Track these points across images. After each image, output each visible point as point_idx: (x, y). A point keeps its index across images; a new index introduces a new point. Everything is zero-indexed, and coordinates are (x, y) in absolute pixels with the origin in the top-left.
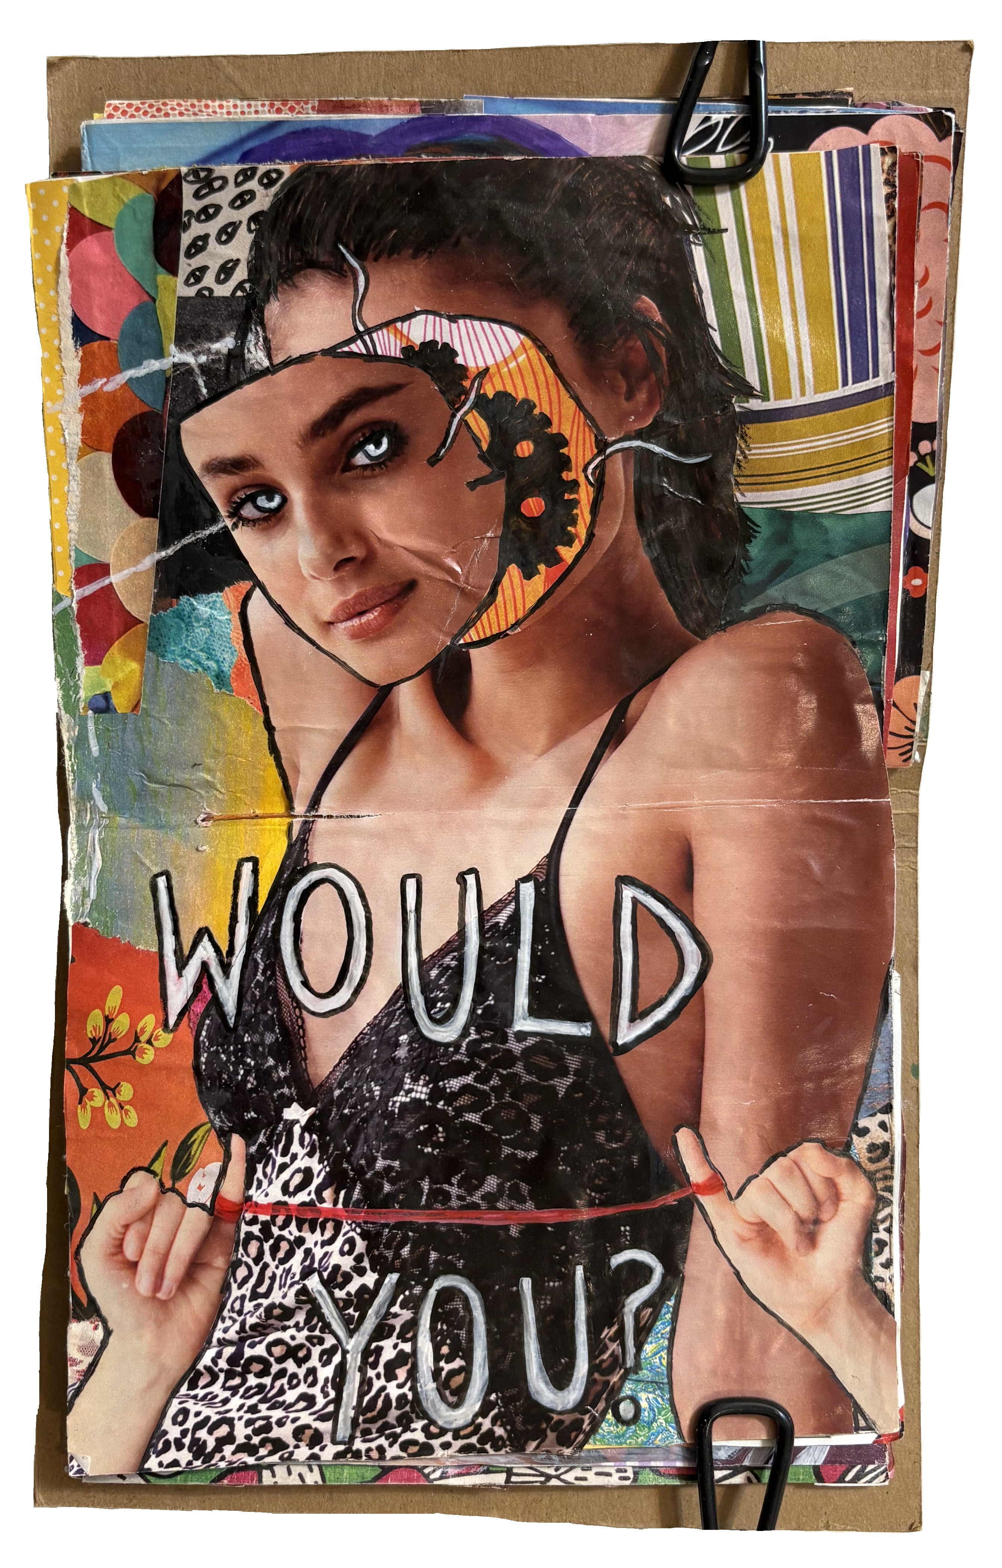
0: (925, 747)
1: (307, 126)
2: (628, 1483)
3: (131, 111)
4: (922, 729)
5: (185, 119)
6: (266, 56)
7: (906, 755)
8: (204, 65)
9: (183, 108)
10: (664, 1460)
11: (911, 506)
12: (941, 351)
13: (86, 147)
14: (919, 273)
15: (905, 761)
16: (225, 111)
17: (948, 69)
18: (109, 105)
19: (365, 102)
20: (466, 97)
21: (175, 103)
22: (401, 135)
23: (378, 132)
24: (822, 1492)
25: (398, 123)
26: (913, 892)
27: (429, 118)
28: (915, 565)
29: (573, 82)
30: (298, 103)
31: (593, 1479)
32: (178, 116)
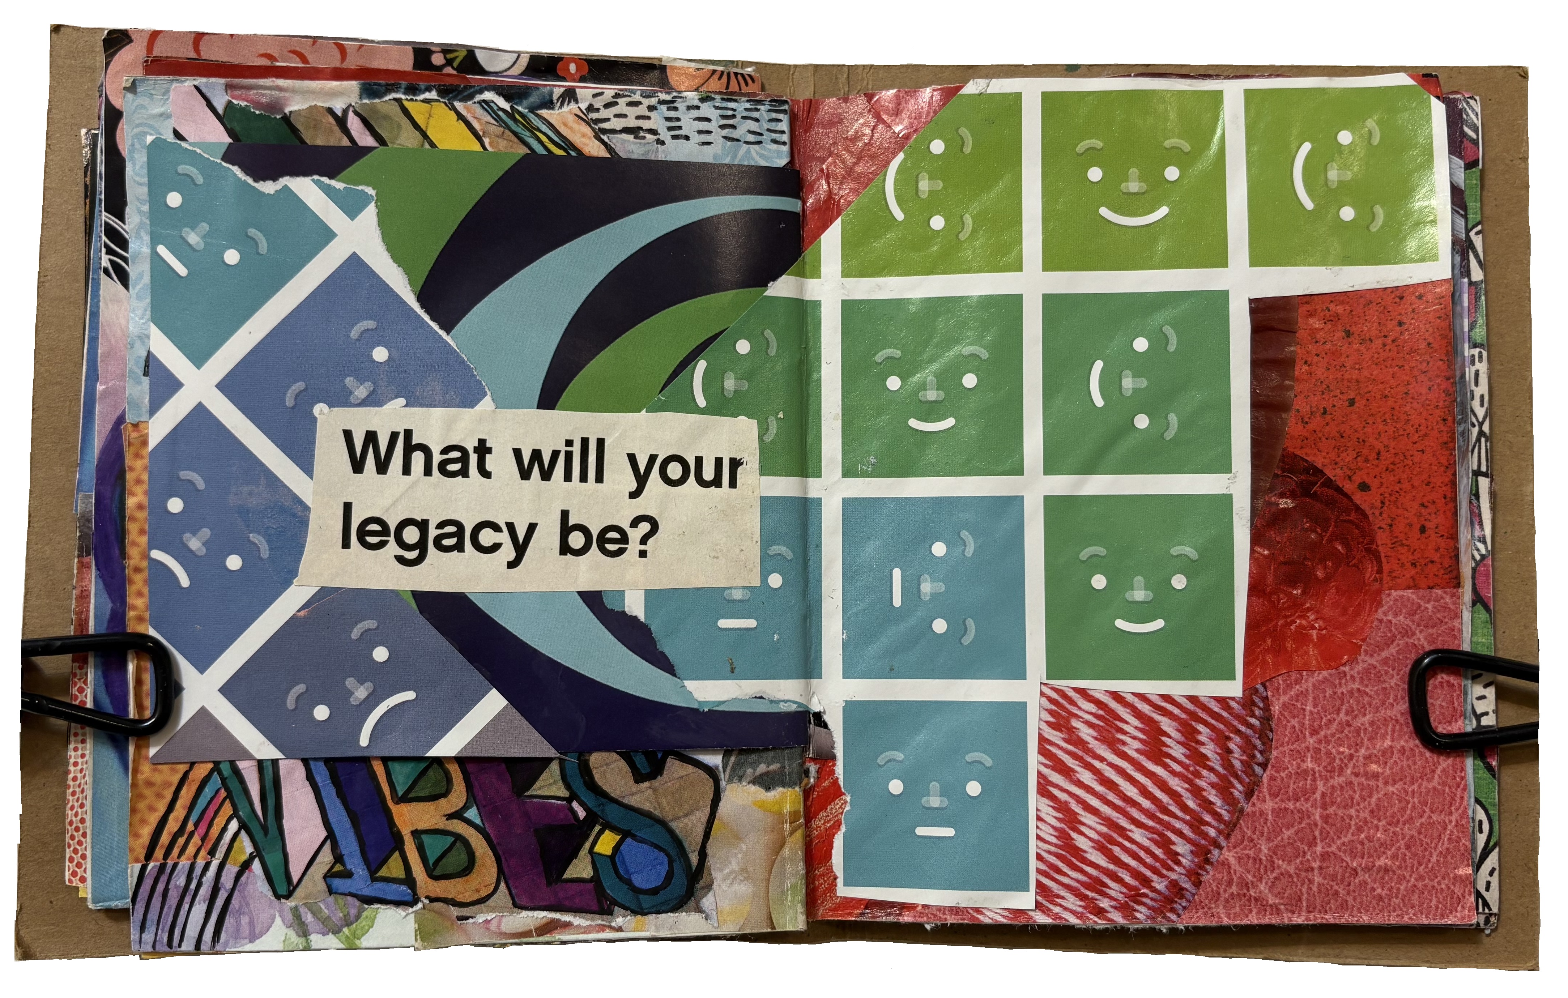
0: (739, 62)
2: (1485, 354)
3: (77, 858)
4: (720, 65)
5: (88, 802)
7: (747, 77)
8: (30, 791)
10: (1462, 317)
11: (496, 74)
12: (342, 42)
13: (112, 905)
14: (265, 62)
15: (753, 81)
16: (80, 760)
17: (76, 48)
18: (70, 881)
19: (76, 614)
20: (76, 510)
22: (112, 577)
23: (108, 600)
24: (1490, 165)
25: (100, 580)
27: (95, 549)
29: (67, 404)
31: (1482, 389)
32: (84, 809)
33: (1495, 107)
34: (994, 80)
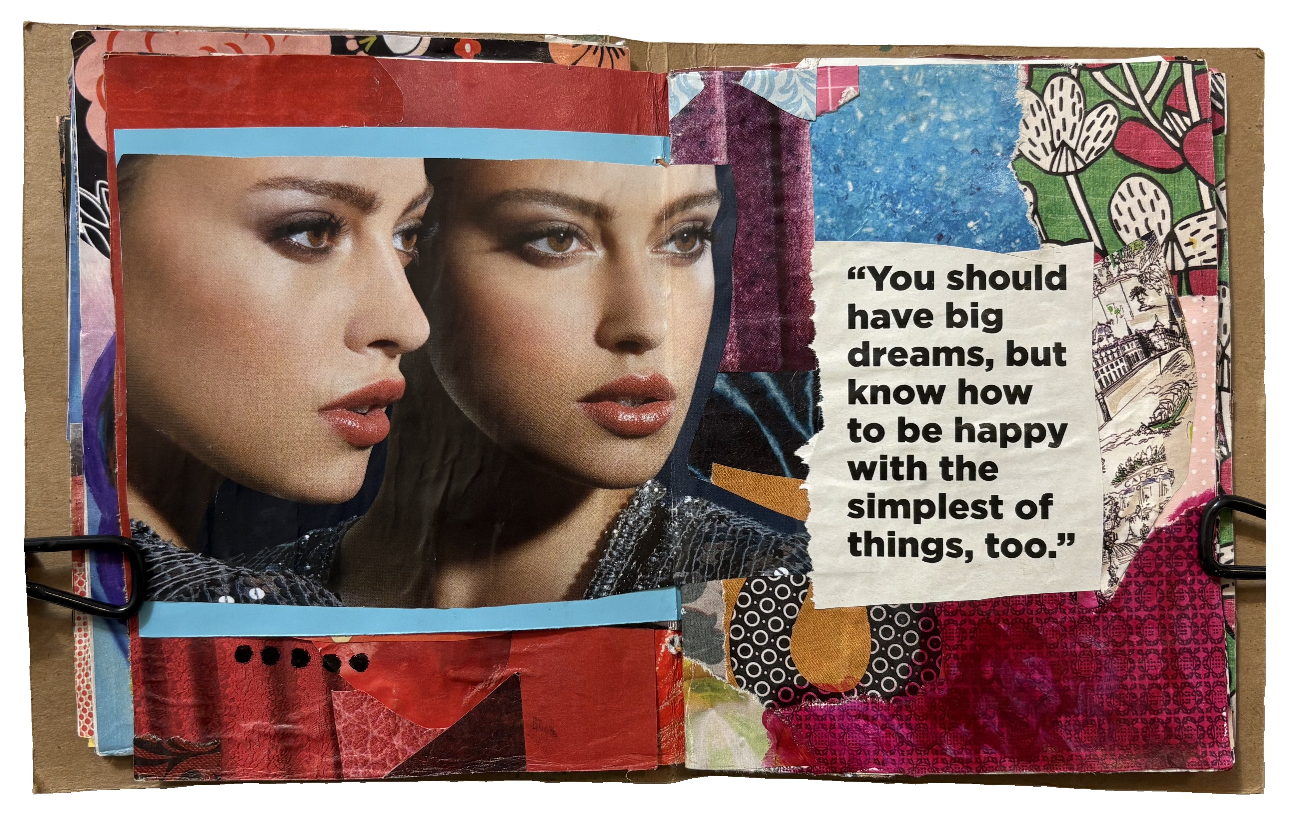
0: (611, 37)
1: (95, 569)
2: (1228, 290)
3: (86, 716)
4: (595, 41)
5: (91, 671)
7: (618, 52)
8: (39, 660)
9: (82, 673)
11: (402, 54)
12: (270, 34)
13: (117, 752)
14: (204, 53)
15: (623, 54)
16: (83, 639)
17: (46, 42)
18: (81, 733)
19: (73, 520)
20: (68, 438)
21: (78, 680)
22: (100, 492)
23: (98, 510)
24: (1232, 131)
25: (91, 494)
26: (735, 48)
27: (86, 469)
28: (453, 50)
29: (53, 347)
30: (76, 578)
31: (1226, 320)
32: (89, 678)
33: (1236, 83)
34: (823, 59)
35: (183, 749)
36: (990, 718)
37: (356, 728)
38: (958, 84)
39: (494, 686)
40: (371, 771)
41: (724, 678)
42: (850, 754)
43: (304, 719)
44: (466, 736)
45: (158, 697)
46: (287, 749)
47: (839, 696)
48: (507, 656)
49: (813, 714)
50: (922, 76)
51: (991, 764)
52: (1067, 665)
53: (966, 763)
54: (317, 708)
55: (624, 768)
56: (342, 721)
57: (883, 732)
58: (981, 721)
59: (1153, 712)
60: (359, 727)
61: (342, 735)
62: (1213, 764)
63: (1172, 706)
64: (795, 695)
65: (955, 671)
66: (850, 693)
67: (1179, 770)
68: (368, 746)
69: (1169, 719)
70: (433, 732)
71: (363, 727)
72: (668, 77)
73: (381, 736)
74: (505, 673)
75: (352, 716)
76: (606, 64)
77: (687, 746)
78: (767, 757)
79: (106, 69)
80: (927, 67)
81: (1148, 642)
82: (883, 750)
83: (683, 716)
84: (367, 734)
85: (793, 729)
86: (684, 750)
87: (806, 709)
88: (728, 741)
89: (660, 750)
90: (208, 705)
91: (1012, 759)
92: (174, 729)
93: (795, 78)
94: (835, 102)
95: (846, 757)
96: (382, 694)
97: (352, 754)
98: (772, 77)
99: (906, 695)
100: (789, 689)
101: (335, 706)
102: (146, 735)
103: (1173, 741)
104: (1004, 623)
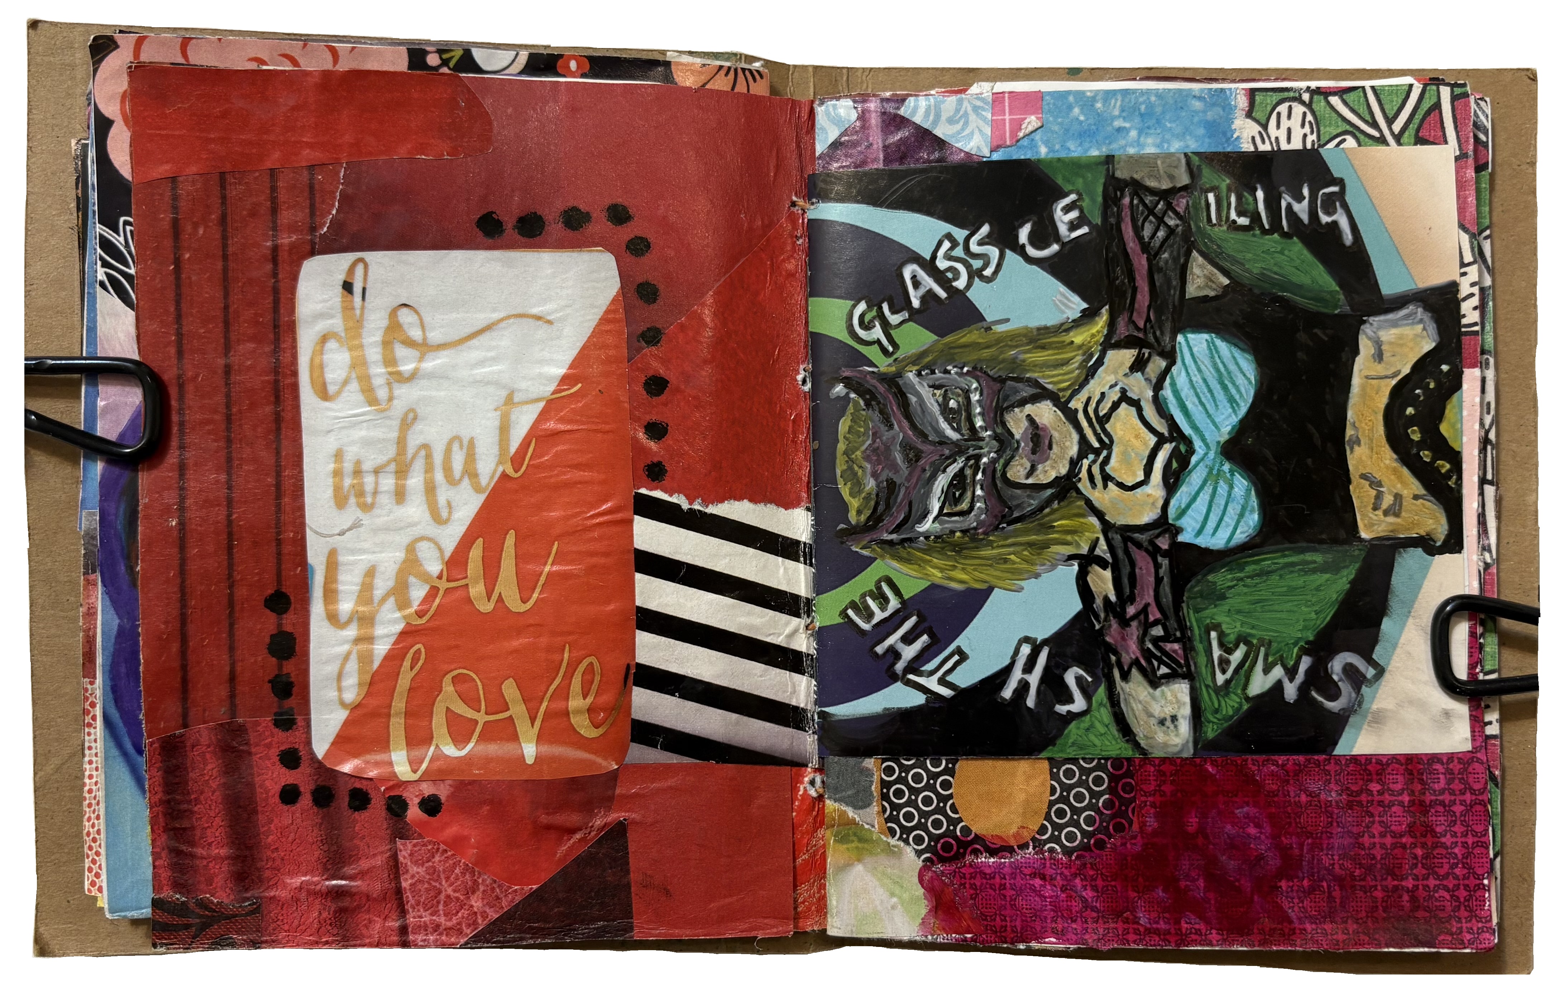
0: (746, 56)
1: (109, 688)
4: (727, 60)
5: (102, 813)
6: (34, 731)
7: (755, 75)
8: (44, 795)
9: (93, 816)
11: (493, 72)
12: (334, 44)
13: (132, 914)
14: (252, 66)
15: (761, 77)
17: (55, 44)
18: (89, 890)
19: (83, 631)
20: (80, 528)
21: (87, 824)
22: (119, 594)
23: (115, 616)
24: (1498, 169)
25: (106, 597)
27: (101, 565)
28: (555, 67)
30: (86, 699)
31: (1489, 396)
32: (100, 821)
33: (1505, 109)
34: (998, 84)
35: (215, 911)
36: (1194, 880)
37: (426, 886)
38: (1163, 112)
39: (596, 835)
40: (444, 938)
41: (873, 826)
42: (1022, 921)
43: (361, 875)
44: (561, 895)
45: (184, 848)
46: (342, 910)
47: (1010, 850)
48: (611, 799)
49: (979, 871)
50: (1119, 103)
51: (1193, 937)
52: (1289, 817)
53: (1164, 936)
54: (379, 861)
55: (753, 934)
56: (408, 876)
57: (1064, 895)
58: (1183, 884)
59: (1395, 877)
60: (429, 884)
61: (408, 894)
62: (1470, 944)
63: (1419, 871)
64: (958, 848)
65: (1152, 822)
66: (1024, 846)
67: (1426, 950)
68: (441, 907)
69: (1416, 887)
70: (519, 891)
71: (434, 884)
72: (815, 106)
73: (457, 895)
74: (609, 819)
75: (421, 870)
76: (741, 88)
77: (829, 907)
78: (923, 923)
79: (131, 82)
80: (1125, 92)
81: (1392, 793)
82: (1063, 916)
83: (825, 873)
84: (440, 892)
85: (955, 889)
86: (826, 914)
87: (971, 865)
88: (878, 903)
89: (797, 913)
90: (246, 857)
91: (1220, 930)
92: (202, 886)
93: (966, 104)
94: (1014, 133)
95: (1018, 923)
96: (457, 844)
97: (421, 917)
98: (937, 107)
99: (1091, 850)
100: (951, 840)
101: (401, 859)
102: (168, 894)
103: (1420, 914)
104: (1212, 764)
